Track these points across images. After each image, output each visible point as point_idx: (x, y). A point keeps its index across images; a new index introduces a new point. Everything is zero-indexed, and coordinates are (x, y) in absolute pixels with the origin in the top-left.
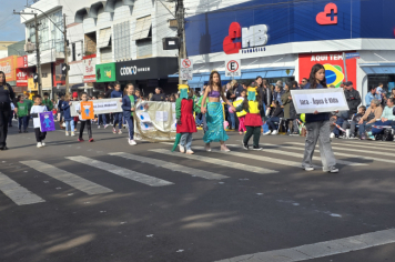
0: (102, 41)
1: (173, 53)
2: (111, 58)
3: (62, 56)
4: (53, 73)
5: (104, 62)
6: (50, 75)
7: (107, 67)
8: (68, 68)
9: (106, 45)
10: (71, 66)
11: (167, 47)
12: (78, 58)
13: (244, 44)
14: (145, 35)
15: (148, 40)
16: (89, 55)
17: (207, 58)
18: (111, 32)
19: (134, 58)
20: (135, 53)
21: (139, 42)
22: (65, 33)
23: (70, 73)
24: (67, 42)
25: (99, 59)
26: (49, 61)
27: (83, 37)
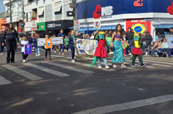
0: (39, 13)
1: (71, 18)
2: (44, 20)
3: (22, 19)
4: (18, 26)
5: (40, 22)
6: (16, 27)
7: (42, 24)
8: (24, 24)
9: (41, 14)
10: (26, 23)
11: (68, 15)
12: (29, 20)
13: (102, 14)
14: (59, 10)
15: (60, 12)
16: (34, 19)
17: (86, 21)
18: (44, 8)
19: (54, 20)
20: (54, 18)
21: (56, 13)
22: (23, 9)
23: (25, 26)
24: (24, 13)
25: (38, 20)
26: (16, 21)
27: (31, 11)
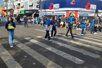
0: (21, 5)
1: (38, 9)
2: (23, 9)
3: (12, 8)
4: (10, 11)
5: (22, 10)
6: (9, 12)
7: (22, 11)
8: (14, 11)
11: (37, 7)
12: (16, 9)
13: (54, 8)
15: (32, 6)
16: (18, 8)
18: (24, 3)
19: (29, 9)
20: (29, 8)
21: (30, 6)
22: (13, 3)
23: (14, 12)
24: (14, 5)
25: (21, 9)
26: (9, 9)
27: (17, 4)
